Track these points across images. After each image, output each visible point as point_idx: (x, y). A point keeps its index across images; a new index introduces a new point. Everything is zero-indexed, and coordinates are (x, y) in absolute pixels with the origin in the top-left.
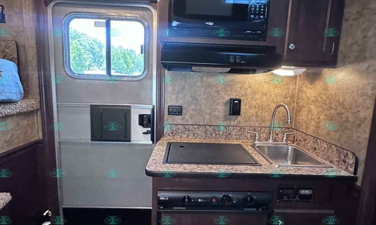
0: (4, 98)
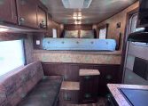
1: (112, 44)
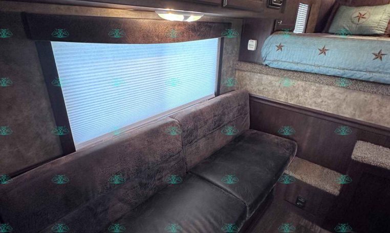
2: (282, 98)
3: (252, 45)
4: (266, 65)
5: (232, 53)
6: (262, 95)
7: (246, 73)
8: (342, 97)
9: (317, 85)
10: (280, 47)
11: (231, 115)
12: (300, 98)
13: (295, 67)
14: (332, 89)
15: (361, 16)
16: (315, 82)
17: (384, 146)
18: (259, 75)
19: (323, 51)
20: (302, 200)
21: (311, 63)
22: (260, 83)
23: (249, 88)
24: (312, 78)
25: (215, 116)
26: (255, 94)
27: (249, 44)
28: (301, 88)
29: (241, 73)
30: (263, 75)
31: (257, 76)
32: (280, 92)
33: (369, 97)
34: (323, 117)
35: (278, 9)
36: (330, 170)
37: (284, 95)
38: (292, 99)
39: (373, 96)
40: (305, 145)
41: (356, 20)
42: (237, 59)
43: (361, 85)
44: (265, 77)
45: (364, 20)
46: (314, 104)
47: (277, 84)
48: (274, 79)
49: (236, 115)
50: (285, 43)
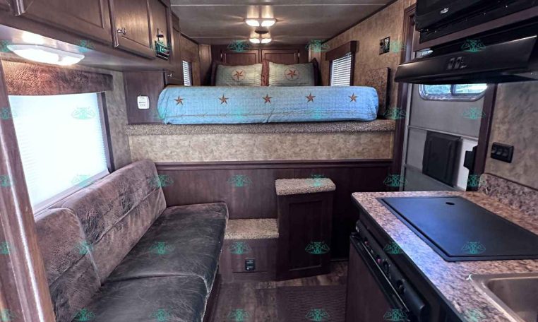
0: (354, 117)
1: (366, 100)
2: (195, 158)
3: (143, 102)
4: (168, 123)
5: (119, 114)
6: (172, 161)
7: (143, 137)
8: (252, 142)
9: (227, 135)
10: (179, 101)
11: (140, 191)
12: (215, 153)
13: (202, 120)
14: (240, 136)
15: (239, 75)
16: (224, 132)
17: (295, 178)
18: (161, 136)
19: (224, 100)
20: (251, 262)
21: (216, 113)
22: (164, 146)
23: (151, 156)
24: (221, 129)
25: (121, 195)
26: (162, 161)
27: (138, 101)
28: (212, 143)
29: (136, 139)
30: (165, 136)
31: (160, 139)
32: (191, 152)
33: (272, 137)
34: (242, 167)
35: (167, 60)
36: (264, 220)
37: (197, 153)
38: (207, 157)
39: (274, 136)
40: (234, 204)
41: (236, 78)
42: (127, 122)
43: (262, 128)
44: (170, 137)
45: (242, 78)
46: (230, 157)
47: (187, 143)
48: (181, 138)
49: (146, 193)
50: (184, 95)
